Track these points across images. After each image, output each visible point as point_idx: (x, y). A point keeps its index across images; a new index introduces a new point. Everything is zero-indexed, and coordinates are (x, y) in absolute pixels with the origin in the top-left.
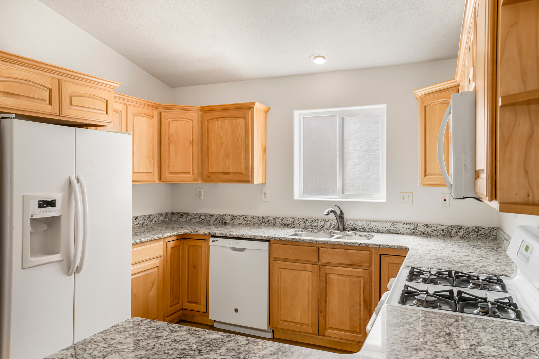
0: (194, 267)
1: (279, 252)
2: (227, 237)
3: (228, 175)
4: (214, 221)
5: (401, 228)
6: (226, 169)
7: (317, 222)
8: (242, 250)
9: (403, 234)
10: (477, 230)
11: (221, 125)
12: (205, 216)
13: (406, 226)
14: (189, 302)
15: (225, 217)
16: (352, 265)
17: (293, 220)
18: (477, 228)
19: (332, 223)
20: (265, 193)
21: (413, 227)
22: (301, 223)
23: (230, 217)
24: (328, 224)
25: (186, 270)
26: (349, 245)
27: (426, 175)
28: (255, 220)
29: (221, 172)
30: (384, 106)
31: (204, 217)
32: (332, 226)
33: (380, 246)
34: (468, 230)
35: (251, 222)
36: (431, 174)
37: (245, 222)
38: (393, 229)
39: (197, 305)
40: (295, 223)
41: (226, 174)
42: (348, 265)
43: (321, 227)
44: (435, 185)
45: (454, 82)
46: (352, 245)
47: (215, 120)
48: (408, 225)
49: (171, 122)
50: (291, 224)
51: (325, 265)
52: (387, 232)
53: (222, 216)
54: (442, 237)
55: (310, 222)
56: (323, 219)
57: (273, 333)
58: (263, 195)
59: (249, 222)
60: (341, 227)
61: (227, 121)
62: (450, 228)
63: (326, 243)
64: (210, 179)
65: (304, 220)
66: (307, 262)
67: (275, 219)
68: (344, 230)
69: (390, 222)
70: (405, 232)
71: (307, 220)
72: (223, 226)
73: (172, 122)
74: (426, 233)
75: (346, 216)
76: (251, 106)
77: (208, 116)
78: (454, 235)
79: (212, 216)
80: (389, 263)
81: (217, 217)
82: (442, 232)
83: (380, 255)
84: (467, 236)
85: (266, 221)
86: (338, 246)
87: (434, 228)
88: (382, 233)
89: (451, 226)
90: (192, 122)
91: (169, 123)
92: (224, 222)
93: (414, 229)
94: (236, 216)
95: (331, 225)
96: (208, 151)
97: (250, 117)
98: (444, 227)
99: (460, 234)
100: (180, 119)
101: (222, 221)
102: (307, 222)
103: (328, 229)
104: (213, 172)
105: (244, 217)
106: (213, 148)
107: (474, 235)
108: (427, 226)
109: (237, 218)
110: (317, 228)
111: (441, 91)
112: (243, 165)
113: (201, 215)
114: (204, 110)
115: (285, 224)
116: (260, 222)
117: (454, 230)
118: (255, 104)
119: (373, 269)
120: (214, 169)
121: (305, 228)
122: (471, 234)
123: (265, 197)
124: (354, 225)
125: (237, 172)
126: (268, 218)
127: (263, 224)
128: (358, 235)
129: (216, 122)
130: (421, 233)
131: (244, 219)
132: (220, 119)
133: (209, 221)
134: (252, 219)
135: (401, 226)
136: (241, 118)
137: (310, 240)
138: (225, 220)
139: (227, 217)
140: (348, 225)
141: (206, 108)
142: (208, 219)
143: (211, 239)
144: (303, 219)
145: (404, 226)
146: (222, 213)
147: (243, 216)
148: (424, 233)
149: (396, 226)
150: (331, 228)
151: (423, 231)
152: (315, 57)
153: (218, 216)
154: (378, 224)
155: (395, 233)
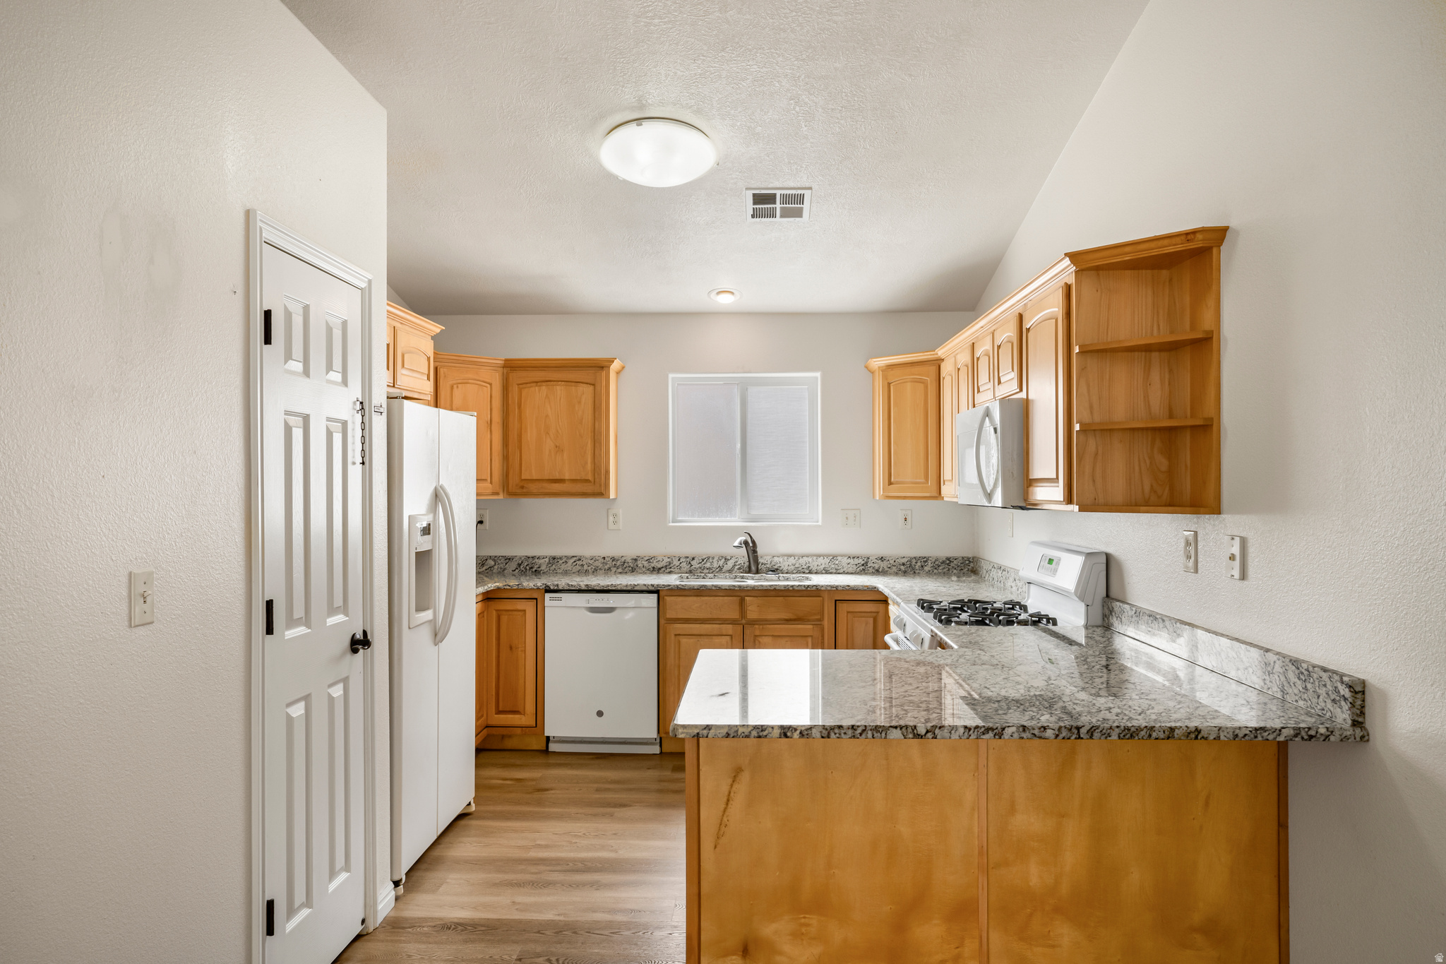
0: (511, 648)
1: (677, 607)
2: (580, 591)
3: (561, 484)
4: (514, 569)
5: (845, 565)
6: (557, 474)
7: (711, 561)
8: (610, 610)
9: (848, 573)
10: (948, 562)
11: (547, 395)
12: (494, 560)
13: (851, 561)
14: (499, 712)
15: (536, 560)
16: (795, 620)
17: (669, 560)
18: (948, 559)
19: (737, 562)
20: (615, 516)
21: (863, 562)
22: (684, 565)
23: (547, 560)
24: (730, 564)
25: (494, 655)
26: (791, 589)
27: (890, 483)
28: (597, 564)
29: (547, 478)
30: (818, 374)
31: (493, 563)
32: (737, 567)
33: (837, 587)
34: (937, 563)
35: (590, 568)
36: (898, 483)
37: (578, 568)
38: (833, 566)
39: (517, 716)
40: (672, 565)
41: (555, 483)
42: (788, 621)
43: (718, 570)
44: (905, 498)
45: (934, 354)
46: (796, 588)
47: (534, 384)
48: (855, 559)
49: (455, 386)
50: (666, 566)
51: (753, 623)
52: (824, 572)
53: (531, 559)
54: (903, 574)
55: (698, 562)
56: (722, 557)
57: (661, 746)
58: (611, 519)
59: (585, 567)
60: (753, 568)
61: (558, 388)
62: (914, 561)
63: (756, 588)
64: (524, 490)
65: (688, 559)
66: (724, 621)
67: (636, 560)
68: (757, 572)
69: (828, 556)
70: (850, 570)
71: (693, 559)
72: (534, 577)
73: (457, 387)
74: (880, 570)
75: (760, 550)
76: (606, 364)
77: (516, 377)
78: (918, 571)
79: (510, 559)
80: (848, 612)
81: (520, 562)
82: (902, 567)
83: (836, 601)
84: (935, 571)
85: (618, 563)
86: (773, 593)
87: (892, 562)
88: (816, 573)
89: (915, 558)
90: (489, 386)
91: (452, 388)
92: (536, 571)
93: (863, 565)
94: (561, 558)
95: (735, 565)
96: (520, 441)
97: (604, 383)
98: (904, 560)
99: (927, 569)
100: (470, 381)
101: (532, 568)
102: (692, 563)
103: (730, 571)
104: (529, 478)
105: (575, 558)
106: (530, 435)
107: (944, 568)
108: (882, 559)
109: (561, 562)
110: (711, 571)
111: (912, 364)
112: (589, 466)
113: (486, 560)
114: (511, 367)
115: (654, 568)
116: (608, 566)
117: (919, 564)
118: (613, 361)
119: (826, 623)
120: (531, 472)
121: (690, 572)
122: (941, 568)
123: (615, 523)
124: (773, 563)
125: (579, 478)
126: (623, 560)
127: (614, 569)
128: (783, 579)
129: (537, 388)
130: (874, 571)
131: (575, 563)
132: (544, 384)
133: (505, 569)
134: (593, 561)
135: (845, 561)
136: (587, 384)
137: (729, 586)
138: (537, 566)
139: (542, 561)
140: (762, 564)
141: (513, 362)
142: (502, 565)
143: (548, 596)
144: (688, 557)
145: (849, 561)
146: (530, 554)
147: (573, 557)
148: (877, 571)
149: (837, 562)
150: (735, 570)
151: (876, 566)
152: (719, 293)
153: (523, 558)
154: (810, 560)
155: (835, 573)
